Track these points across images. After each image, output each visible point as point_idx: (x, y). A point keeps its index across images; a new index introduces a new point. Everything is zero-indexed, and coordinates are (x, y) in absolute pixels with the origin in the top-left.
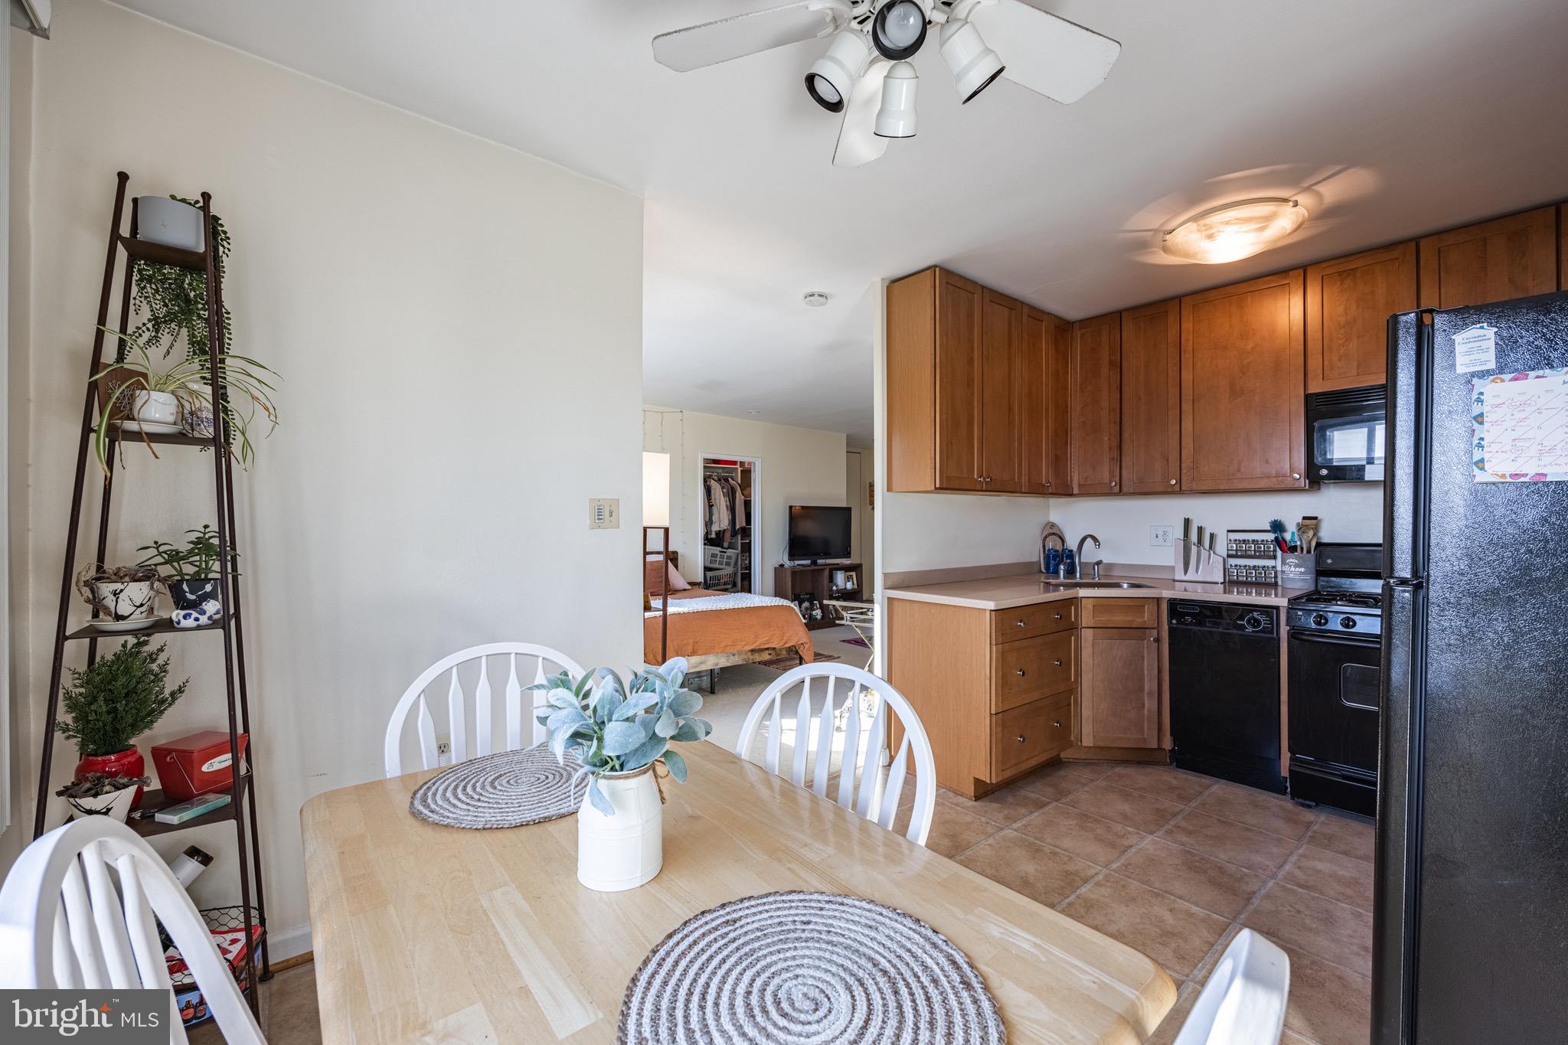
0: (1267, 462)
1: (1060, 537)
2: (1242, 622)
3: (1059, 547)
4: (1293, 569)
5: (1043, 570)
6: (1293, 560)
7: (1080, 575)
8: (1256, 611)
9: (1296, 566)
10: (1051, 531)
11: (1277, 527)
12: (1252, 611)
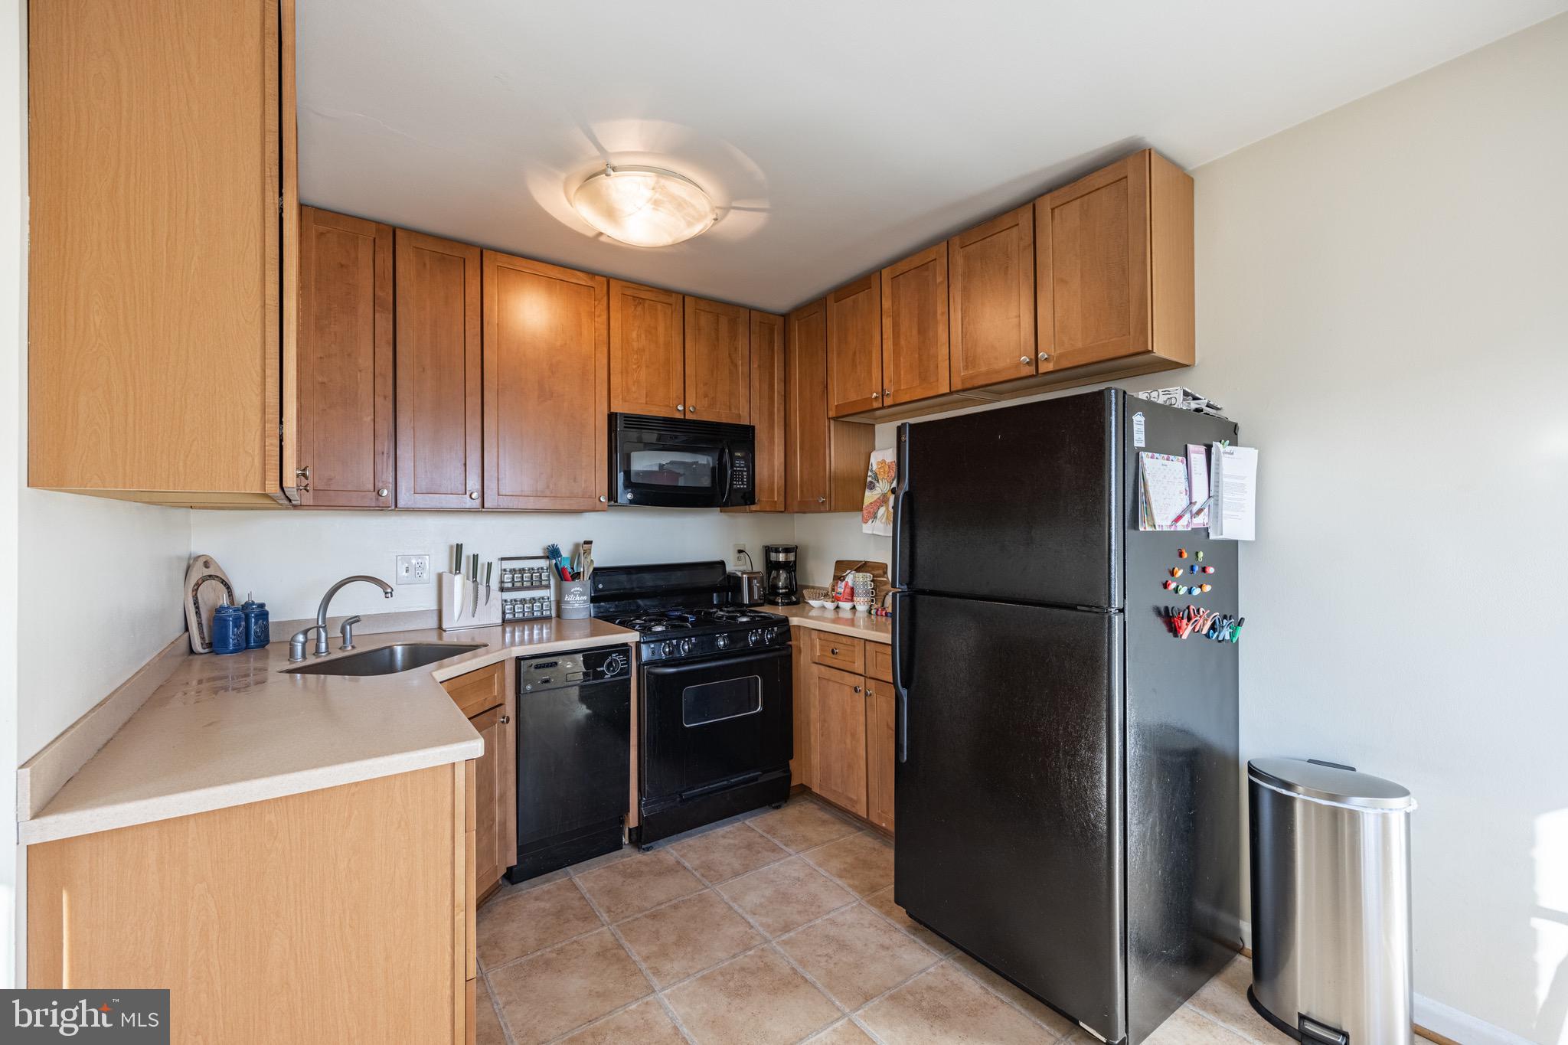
0: (575, 480)
1: (223, 582)
2: (602, 669)
3: (224, 601)
4: (578, 598)
5: (198, 646)
6: (578, 589)
7: (327, 647)
8: (615, 652)
9: (580, 595)
10: (207, 572)
11: (553, 553)
12: (610, 654)
